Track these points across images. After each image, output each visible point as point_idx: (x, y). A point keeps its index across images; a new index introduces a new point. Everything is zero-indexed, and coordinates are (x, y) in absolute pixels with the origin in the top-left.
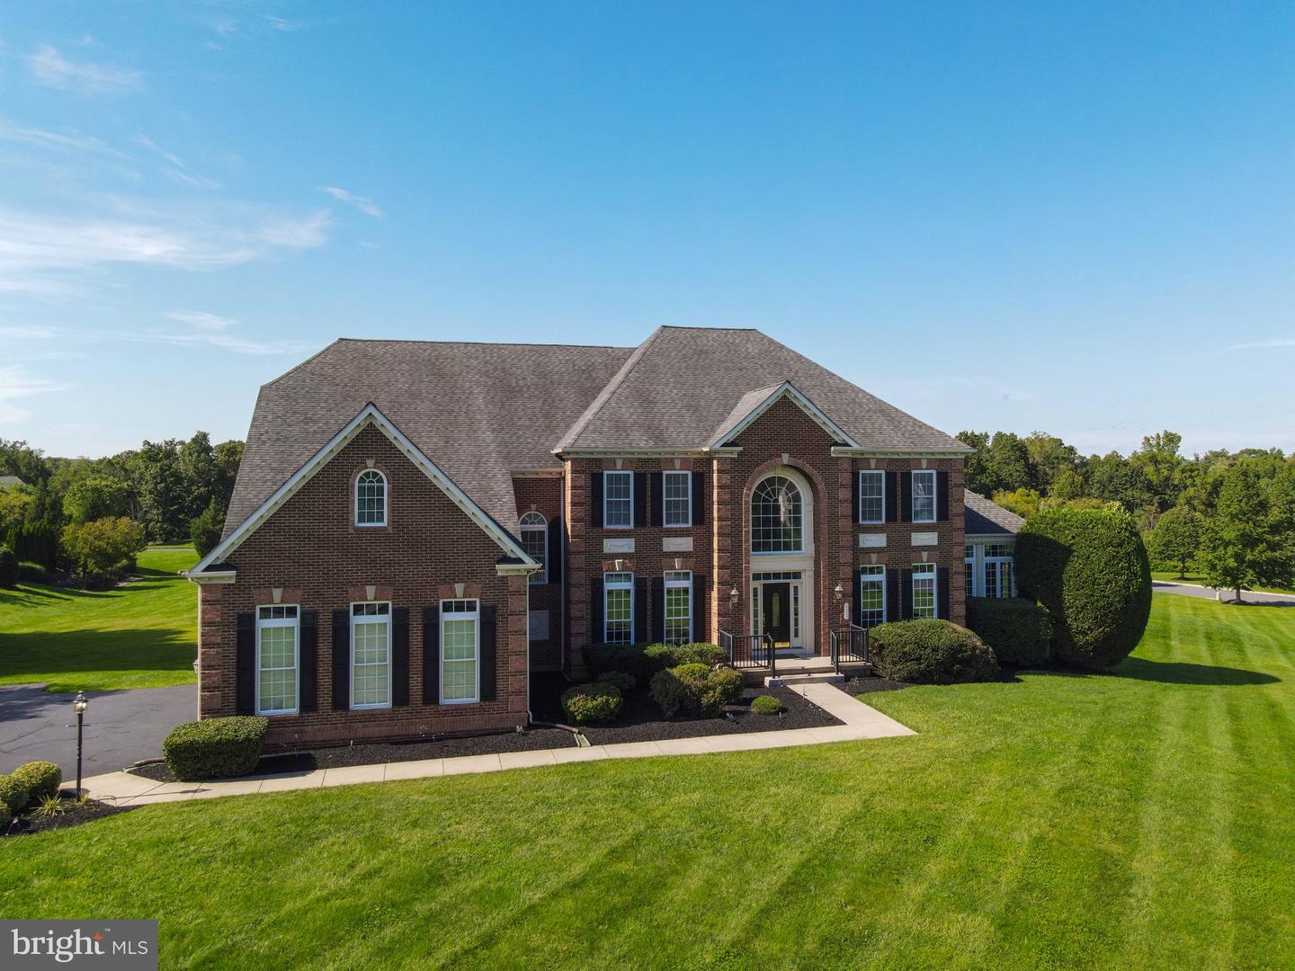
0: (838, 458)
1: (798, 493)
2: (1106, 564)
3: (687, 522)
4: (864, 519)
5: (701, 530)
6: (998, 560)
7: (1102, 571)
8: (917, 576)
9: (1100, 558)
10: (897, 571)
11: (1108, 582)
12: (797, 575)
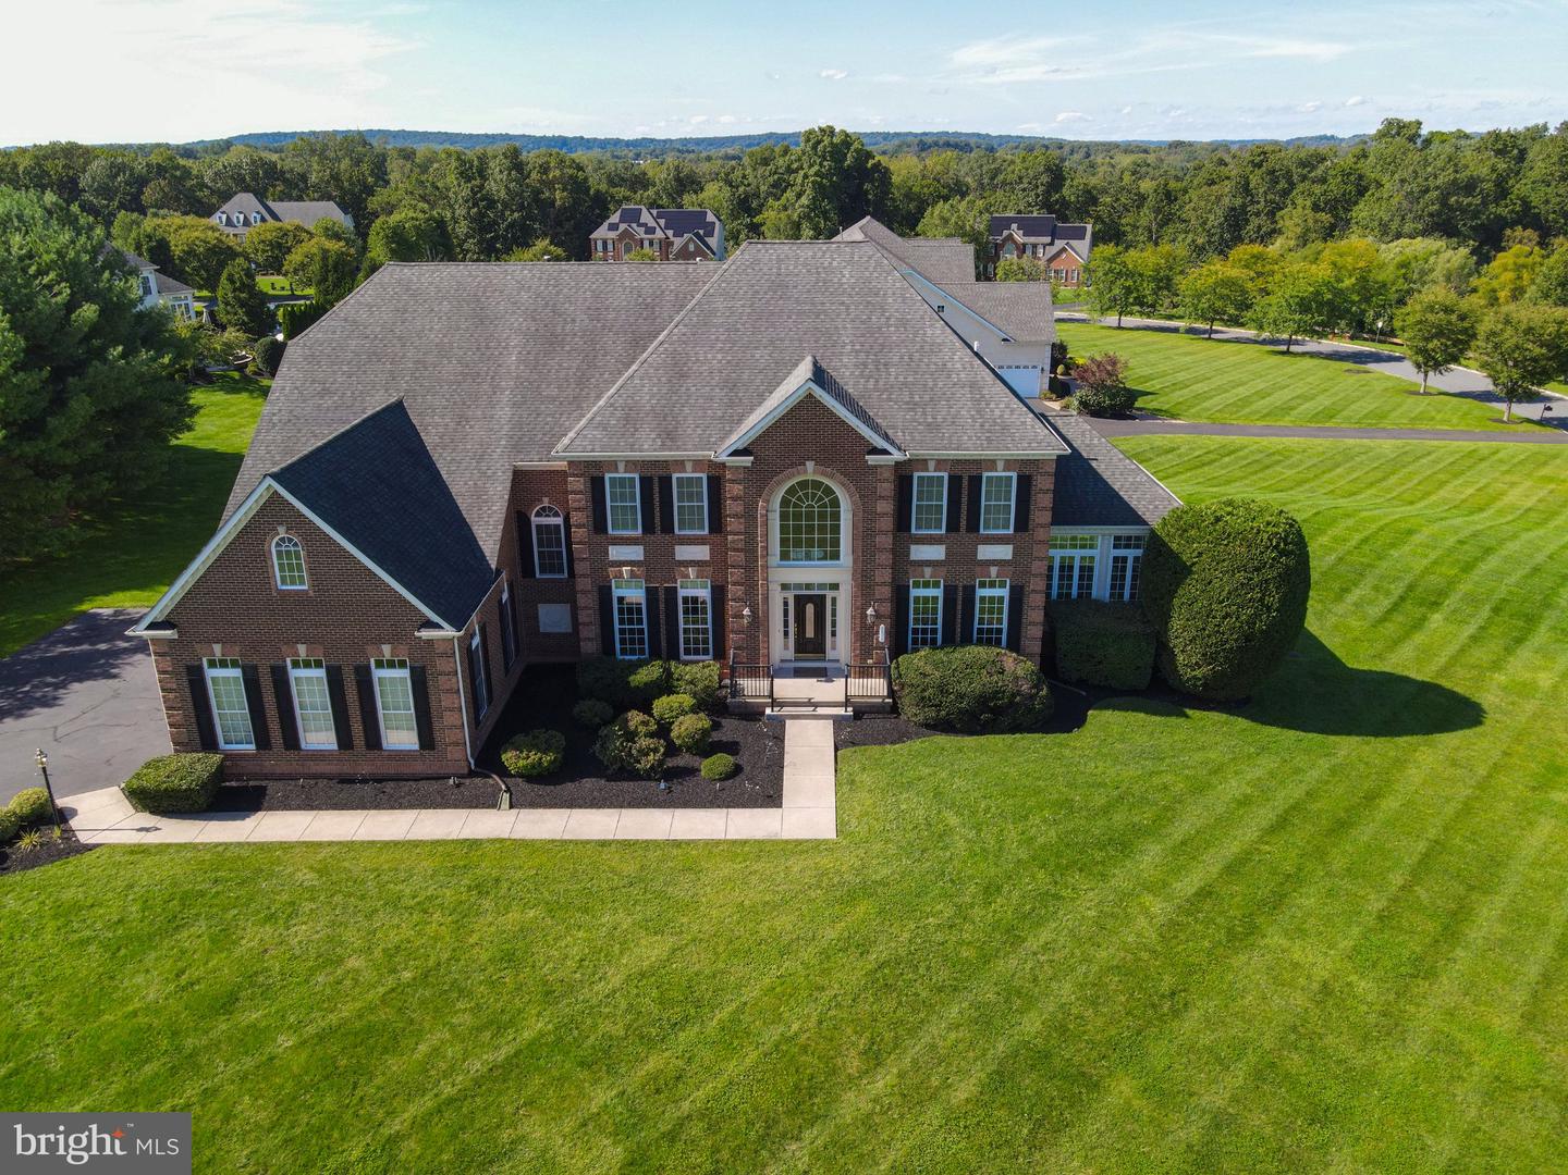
0: (876, 466)
1: (837, 497)
2: (1229, 593)
3: (704, 529)
4: (918, 527)
5: (717, 538)
6: (1131, 554)
7: (1223, 601)
8: (981, 592)
9: (1223, 584)
10: (956, 586)
11: (1227, 615)
12: (835, 587)
